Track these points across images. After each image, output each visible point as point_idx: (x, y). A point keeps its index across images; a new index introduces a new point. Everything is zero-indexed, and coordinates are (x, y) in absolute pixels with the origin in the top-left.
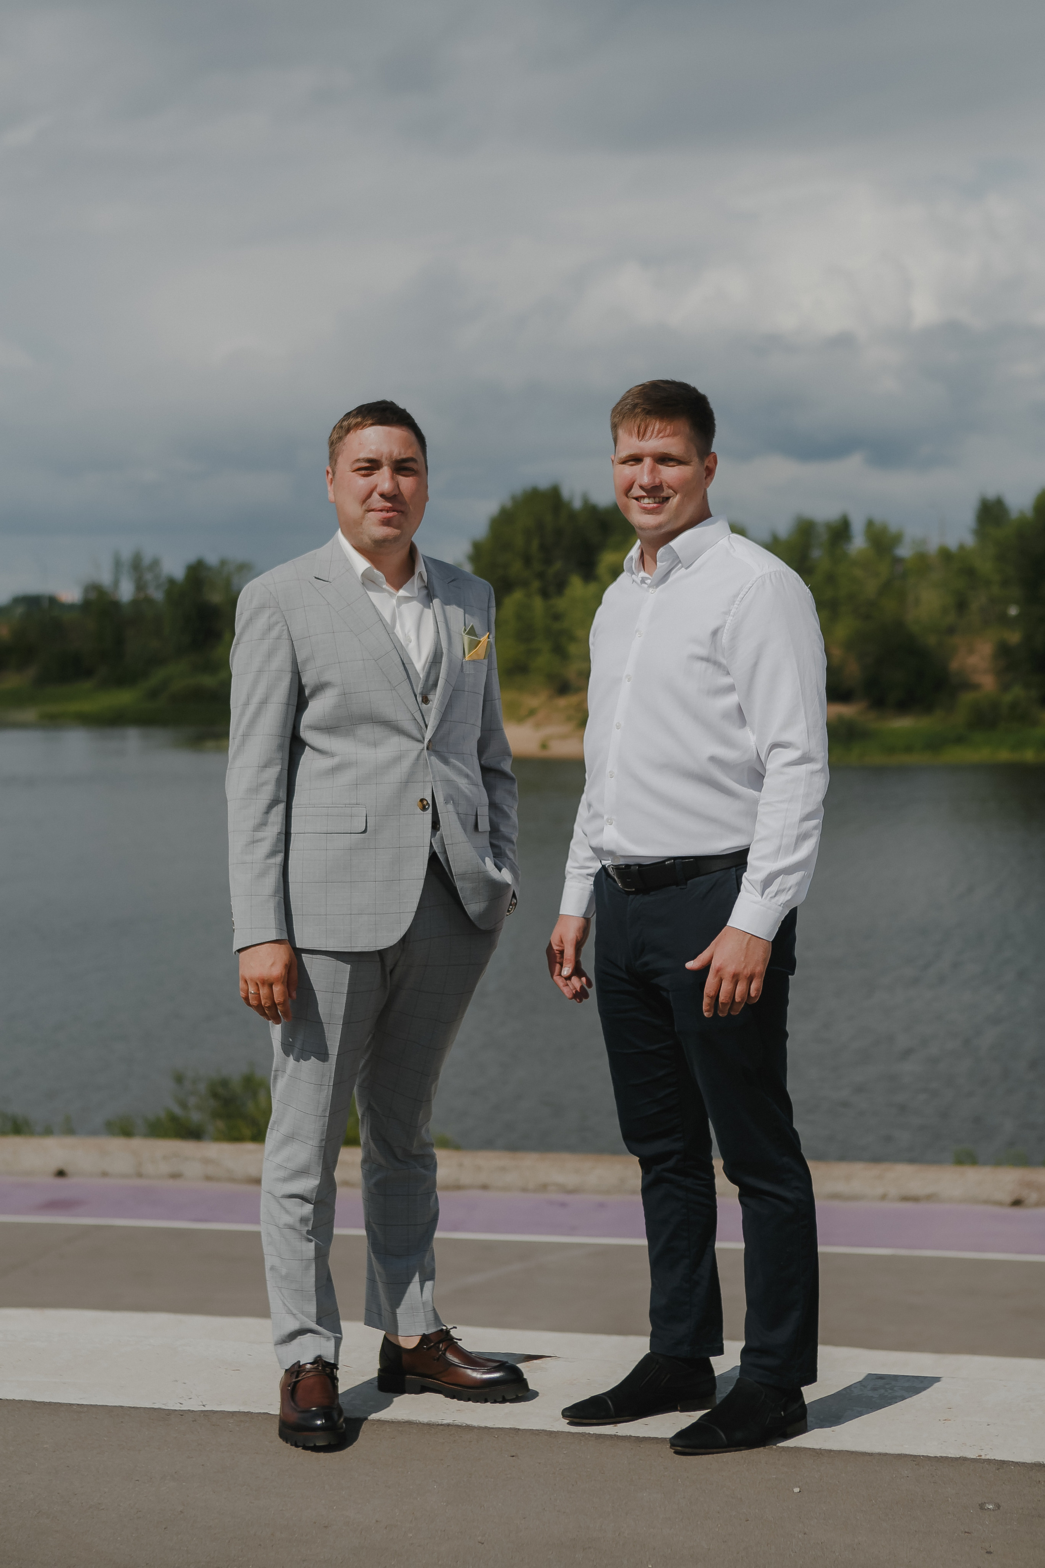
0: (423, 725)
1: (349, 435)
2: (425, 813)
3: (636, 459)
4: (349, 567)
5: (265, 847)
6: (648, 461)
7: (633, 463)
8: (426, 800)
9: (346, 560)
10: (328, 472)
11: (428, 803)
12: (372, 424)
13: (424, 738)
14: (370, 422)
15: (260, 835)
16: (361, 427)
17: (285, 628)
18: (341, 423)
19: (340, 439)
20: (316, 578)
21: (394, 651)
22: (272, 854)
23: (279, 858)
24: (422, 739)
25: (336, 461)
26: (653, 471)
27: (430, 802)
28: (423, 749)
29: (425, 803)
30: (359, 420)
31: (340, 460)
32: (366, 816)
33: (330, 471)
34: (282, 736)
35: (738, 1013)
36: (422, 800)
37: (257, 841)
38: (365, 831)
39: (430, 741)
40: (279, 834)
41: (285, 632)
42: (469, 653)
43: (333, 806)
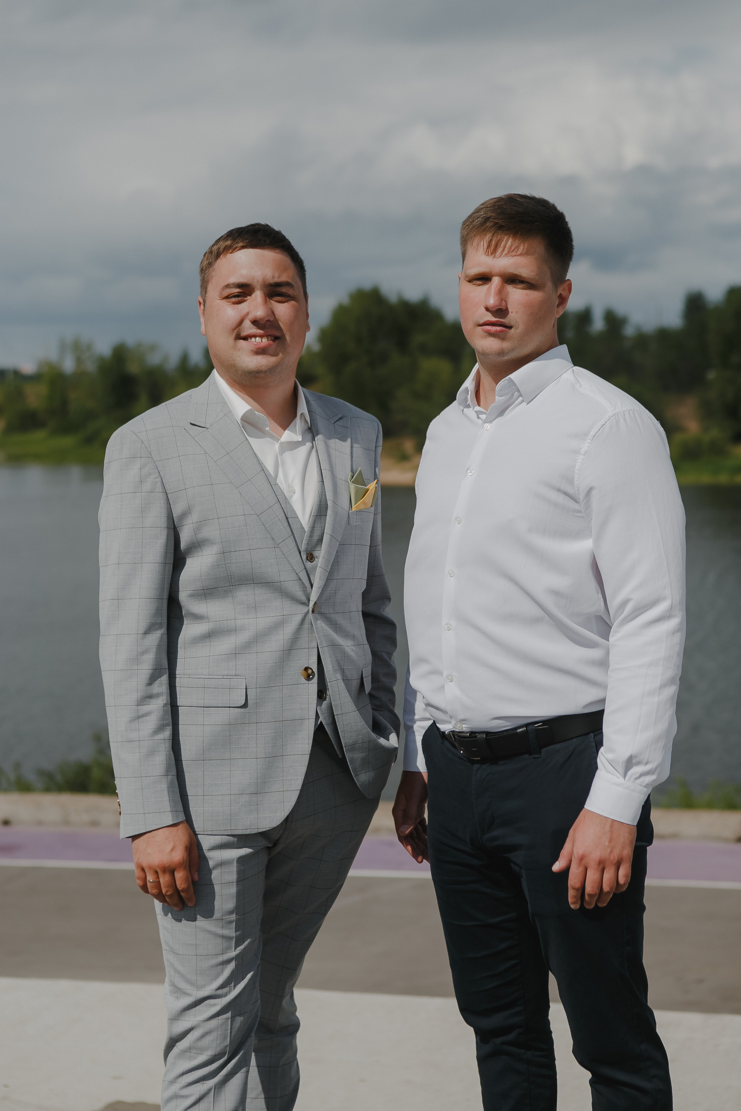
0: (308, 585)
1: (219, 261)
2: (310, 682)
3: (484, 278)
4: (227, 412)
5: (151, 722)
6: (496, 281)
7: (480, 282)
8: (311, 669)
9: (224, 403)
10: (200, 303)
11: (313, 672)
12: (243, 247)
13: (309, 600)
14: (240, 244)
15: (145, 708)
16: (230, 251)
17: (159, 479)
18: (212, 248)
19: (210, 264)
20: (191, 424)
21: (277, 506)
22: (160, 729)
23: (167, 733)
24: (306, 601)
25: (206, 289)
26: (500, 292)
27: (315, 670)
28: (308, 612)
29: (310, 671)
30: (229, 243)
31: (210, 287)
32: (246, 689)
33: (202, 301)
34: (160, 599)
35: (605, 905)
36: (306, 669)
37: (143, 716)
38: (245, 706)
39: (315, 603)
40: (165, 705)
41: (159, 485)
42: (355, 504)
43: (209, 677)
